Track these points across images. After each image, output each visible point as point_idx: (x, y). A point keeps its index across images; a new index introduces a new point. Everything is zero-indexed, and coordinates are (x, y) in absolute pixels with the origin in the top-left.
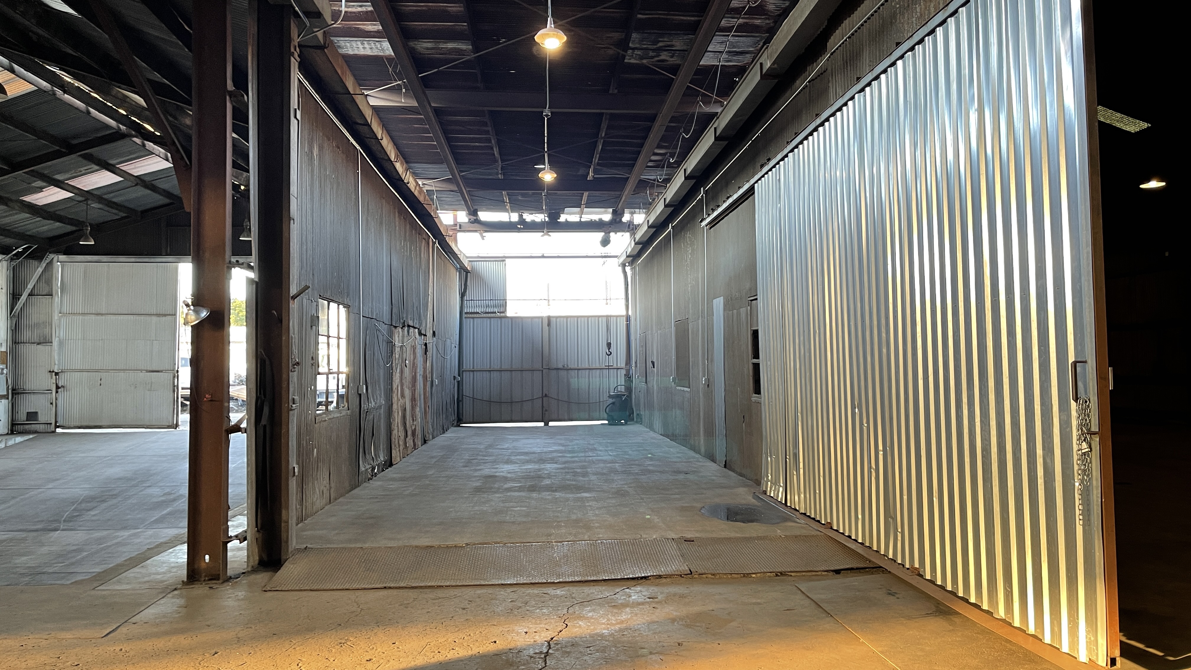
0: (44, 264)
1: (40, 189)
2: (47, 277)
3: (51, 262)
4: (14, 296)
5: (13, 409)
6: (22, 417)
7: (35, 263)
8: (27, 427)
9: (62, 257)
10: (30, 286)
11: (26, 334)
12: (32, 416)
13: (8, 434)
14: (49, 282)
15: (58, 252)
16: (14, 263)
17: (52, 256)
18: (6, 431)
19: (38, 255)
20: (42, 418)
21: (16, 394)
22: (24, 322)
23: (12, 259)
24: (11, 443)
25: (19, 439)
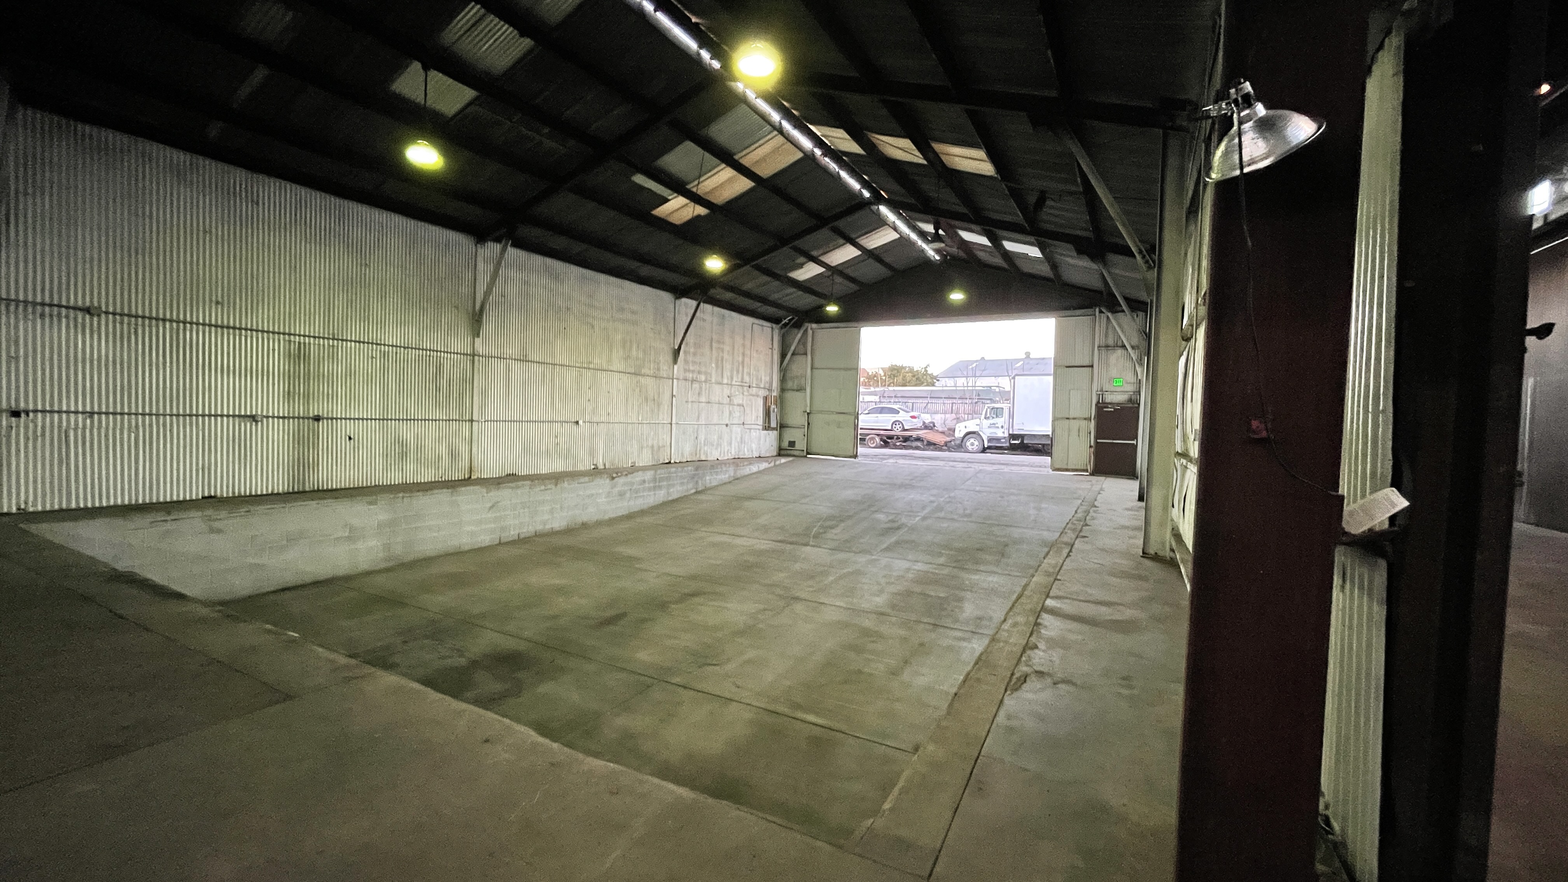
0: (802, 331)
1: (801, 266)
2: (803, 342)
3: (806, 330)
4: (783, 356)
5: (780, 438)
6: (785, 444)
7: (796, 331)
8: (789, 452)
9: (814, 326)
10: (793, 348)
11: (790, 384)
12: (792, 444)
13: (776, 456)
14: (805, 345)
15: (811, 322)
16: (784, 330)
17: (807, 324)
18: (775, 453)
19: (798, 325)
20: (798, 446)
21: (784, 427)
22: (789, 375)
23: (781, 328)
24: (778, 463)
25: (783, 460)
